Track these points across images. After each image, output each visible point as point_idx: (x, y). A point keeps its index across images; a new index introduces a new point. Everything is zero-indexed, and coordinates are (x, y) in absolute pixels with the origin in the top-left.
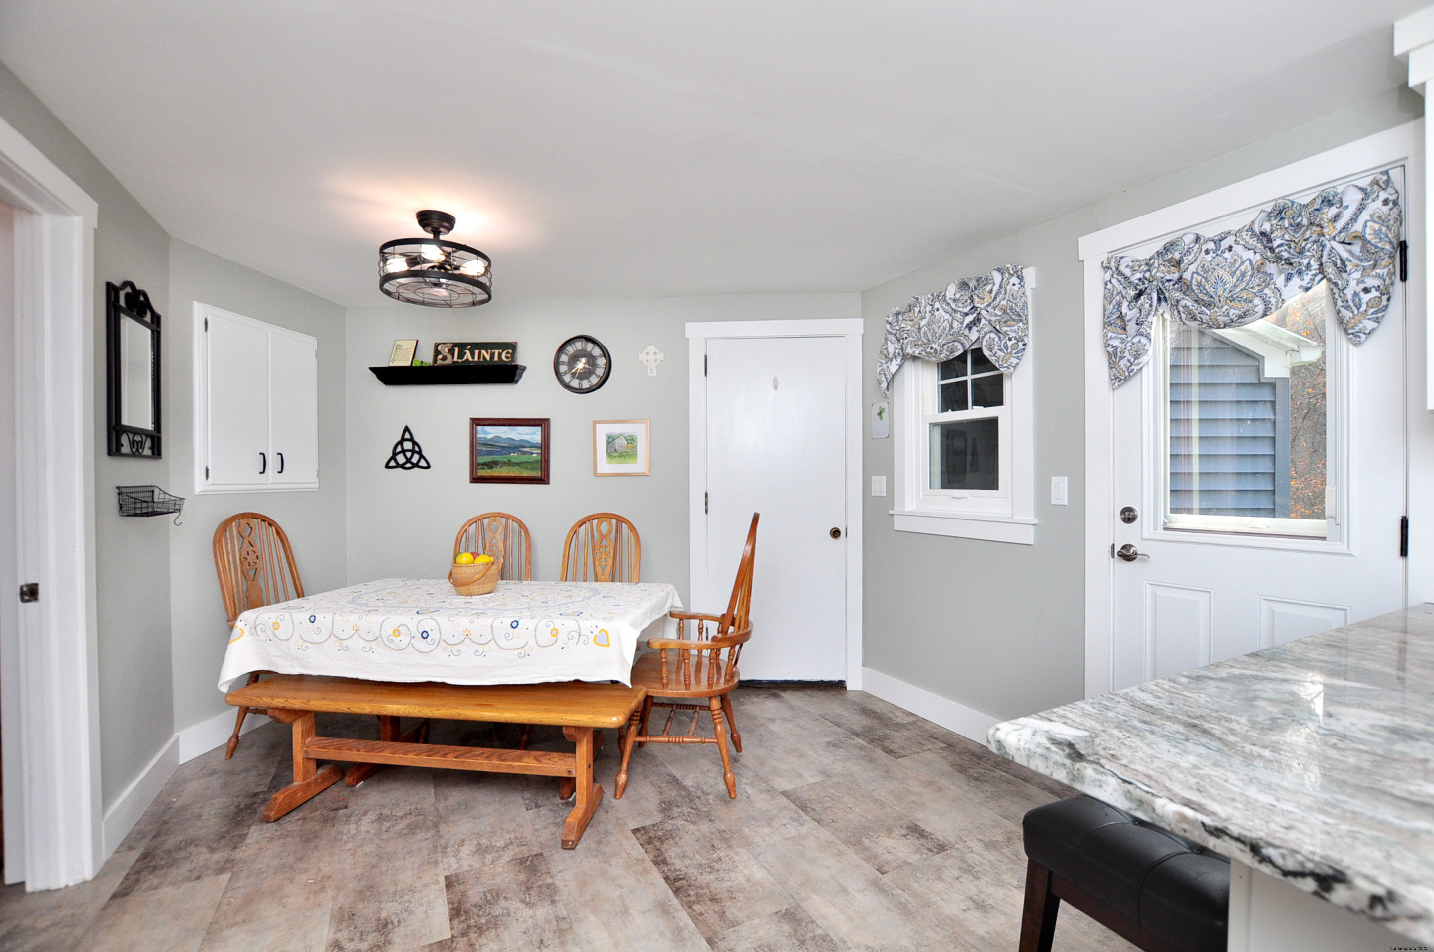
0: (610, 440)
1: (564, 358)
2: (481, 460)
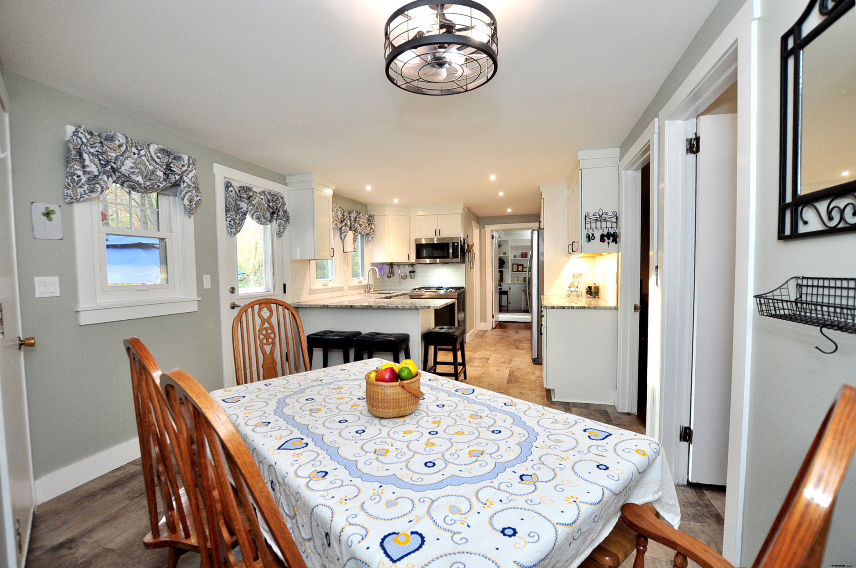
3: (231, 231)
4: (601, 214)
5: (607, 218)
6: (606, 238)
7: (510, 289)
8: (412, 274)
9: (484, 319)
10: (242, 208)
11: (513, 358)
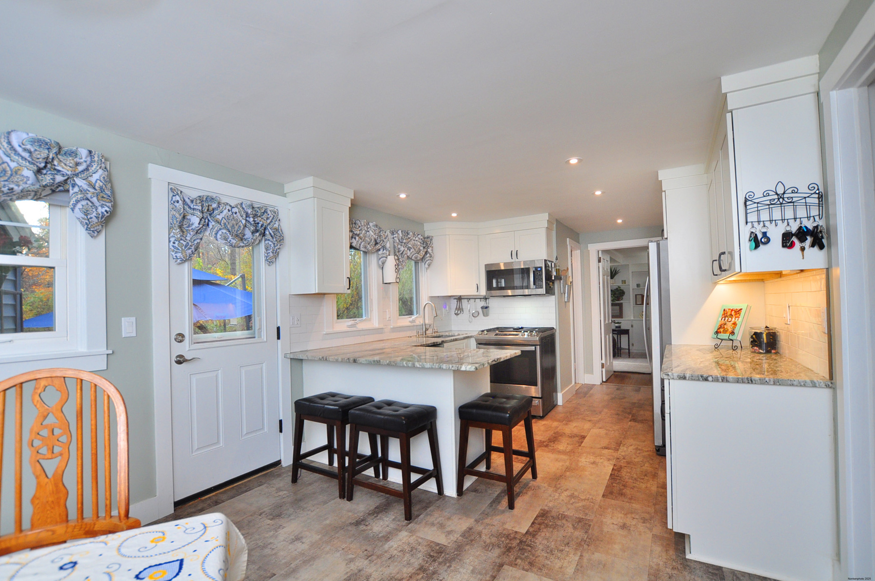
3: (176, 256)
4: (780, 191)
5: (794, 199)
6: (794, 239)
7: (632, 326)
8: (485, 310)
9: (589, 370)
10: (192, 224)
11: (624, 438)
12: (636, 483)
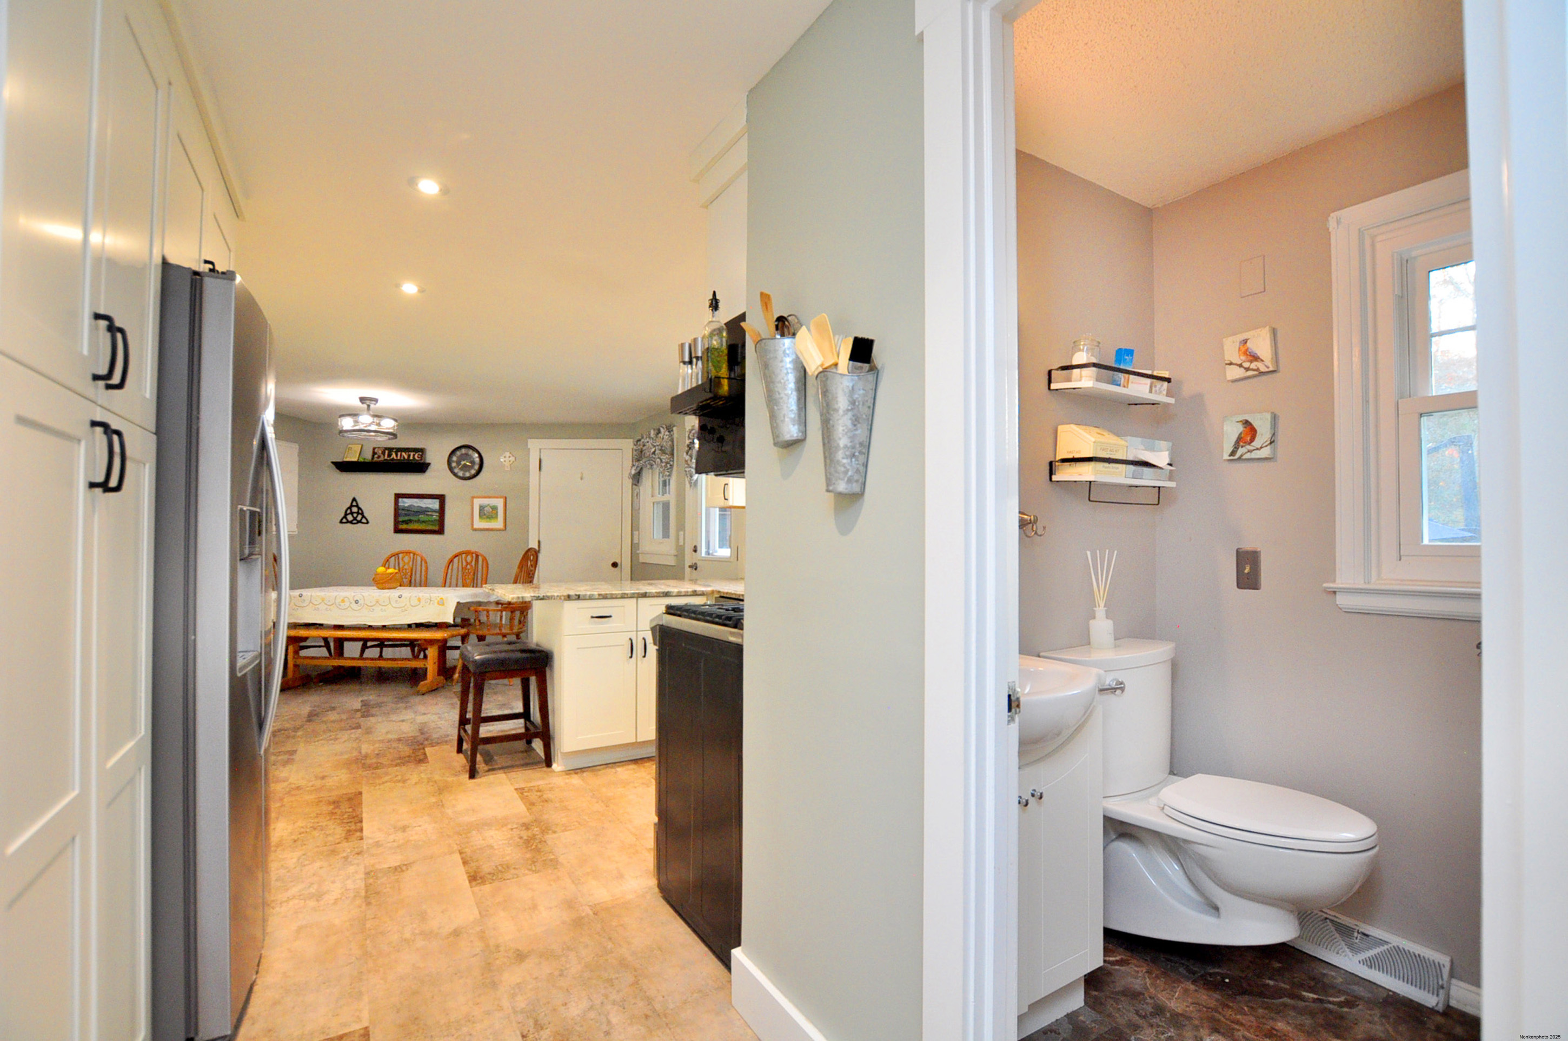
0: (482, 508)
1: (455, 458)
2: (401, 519)
12: (313, 823)
